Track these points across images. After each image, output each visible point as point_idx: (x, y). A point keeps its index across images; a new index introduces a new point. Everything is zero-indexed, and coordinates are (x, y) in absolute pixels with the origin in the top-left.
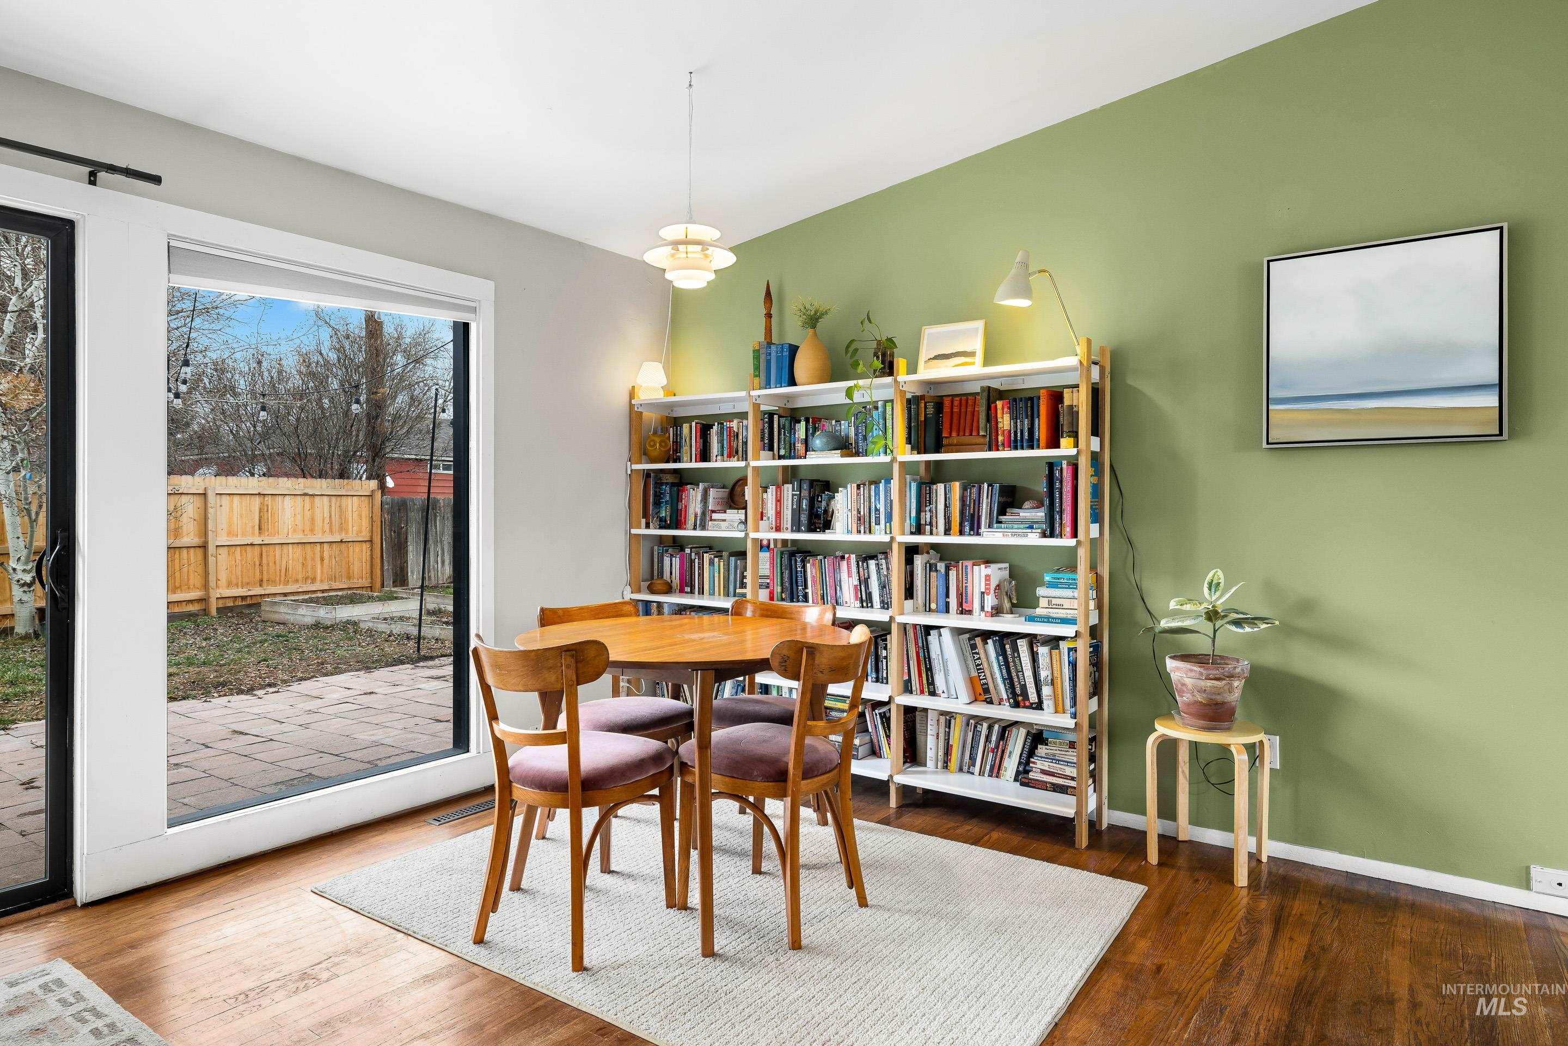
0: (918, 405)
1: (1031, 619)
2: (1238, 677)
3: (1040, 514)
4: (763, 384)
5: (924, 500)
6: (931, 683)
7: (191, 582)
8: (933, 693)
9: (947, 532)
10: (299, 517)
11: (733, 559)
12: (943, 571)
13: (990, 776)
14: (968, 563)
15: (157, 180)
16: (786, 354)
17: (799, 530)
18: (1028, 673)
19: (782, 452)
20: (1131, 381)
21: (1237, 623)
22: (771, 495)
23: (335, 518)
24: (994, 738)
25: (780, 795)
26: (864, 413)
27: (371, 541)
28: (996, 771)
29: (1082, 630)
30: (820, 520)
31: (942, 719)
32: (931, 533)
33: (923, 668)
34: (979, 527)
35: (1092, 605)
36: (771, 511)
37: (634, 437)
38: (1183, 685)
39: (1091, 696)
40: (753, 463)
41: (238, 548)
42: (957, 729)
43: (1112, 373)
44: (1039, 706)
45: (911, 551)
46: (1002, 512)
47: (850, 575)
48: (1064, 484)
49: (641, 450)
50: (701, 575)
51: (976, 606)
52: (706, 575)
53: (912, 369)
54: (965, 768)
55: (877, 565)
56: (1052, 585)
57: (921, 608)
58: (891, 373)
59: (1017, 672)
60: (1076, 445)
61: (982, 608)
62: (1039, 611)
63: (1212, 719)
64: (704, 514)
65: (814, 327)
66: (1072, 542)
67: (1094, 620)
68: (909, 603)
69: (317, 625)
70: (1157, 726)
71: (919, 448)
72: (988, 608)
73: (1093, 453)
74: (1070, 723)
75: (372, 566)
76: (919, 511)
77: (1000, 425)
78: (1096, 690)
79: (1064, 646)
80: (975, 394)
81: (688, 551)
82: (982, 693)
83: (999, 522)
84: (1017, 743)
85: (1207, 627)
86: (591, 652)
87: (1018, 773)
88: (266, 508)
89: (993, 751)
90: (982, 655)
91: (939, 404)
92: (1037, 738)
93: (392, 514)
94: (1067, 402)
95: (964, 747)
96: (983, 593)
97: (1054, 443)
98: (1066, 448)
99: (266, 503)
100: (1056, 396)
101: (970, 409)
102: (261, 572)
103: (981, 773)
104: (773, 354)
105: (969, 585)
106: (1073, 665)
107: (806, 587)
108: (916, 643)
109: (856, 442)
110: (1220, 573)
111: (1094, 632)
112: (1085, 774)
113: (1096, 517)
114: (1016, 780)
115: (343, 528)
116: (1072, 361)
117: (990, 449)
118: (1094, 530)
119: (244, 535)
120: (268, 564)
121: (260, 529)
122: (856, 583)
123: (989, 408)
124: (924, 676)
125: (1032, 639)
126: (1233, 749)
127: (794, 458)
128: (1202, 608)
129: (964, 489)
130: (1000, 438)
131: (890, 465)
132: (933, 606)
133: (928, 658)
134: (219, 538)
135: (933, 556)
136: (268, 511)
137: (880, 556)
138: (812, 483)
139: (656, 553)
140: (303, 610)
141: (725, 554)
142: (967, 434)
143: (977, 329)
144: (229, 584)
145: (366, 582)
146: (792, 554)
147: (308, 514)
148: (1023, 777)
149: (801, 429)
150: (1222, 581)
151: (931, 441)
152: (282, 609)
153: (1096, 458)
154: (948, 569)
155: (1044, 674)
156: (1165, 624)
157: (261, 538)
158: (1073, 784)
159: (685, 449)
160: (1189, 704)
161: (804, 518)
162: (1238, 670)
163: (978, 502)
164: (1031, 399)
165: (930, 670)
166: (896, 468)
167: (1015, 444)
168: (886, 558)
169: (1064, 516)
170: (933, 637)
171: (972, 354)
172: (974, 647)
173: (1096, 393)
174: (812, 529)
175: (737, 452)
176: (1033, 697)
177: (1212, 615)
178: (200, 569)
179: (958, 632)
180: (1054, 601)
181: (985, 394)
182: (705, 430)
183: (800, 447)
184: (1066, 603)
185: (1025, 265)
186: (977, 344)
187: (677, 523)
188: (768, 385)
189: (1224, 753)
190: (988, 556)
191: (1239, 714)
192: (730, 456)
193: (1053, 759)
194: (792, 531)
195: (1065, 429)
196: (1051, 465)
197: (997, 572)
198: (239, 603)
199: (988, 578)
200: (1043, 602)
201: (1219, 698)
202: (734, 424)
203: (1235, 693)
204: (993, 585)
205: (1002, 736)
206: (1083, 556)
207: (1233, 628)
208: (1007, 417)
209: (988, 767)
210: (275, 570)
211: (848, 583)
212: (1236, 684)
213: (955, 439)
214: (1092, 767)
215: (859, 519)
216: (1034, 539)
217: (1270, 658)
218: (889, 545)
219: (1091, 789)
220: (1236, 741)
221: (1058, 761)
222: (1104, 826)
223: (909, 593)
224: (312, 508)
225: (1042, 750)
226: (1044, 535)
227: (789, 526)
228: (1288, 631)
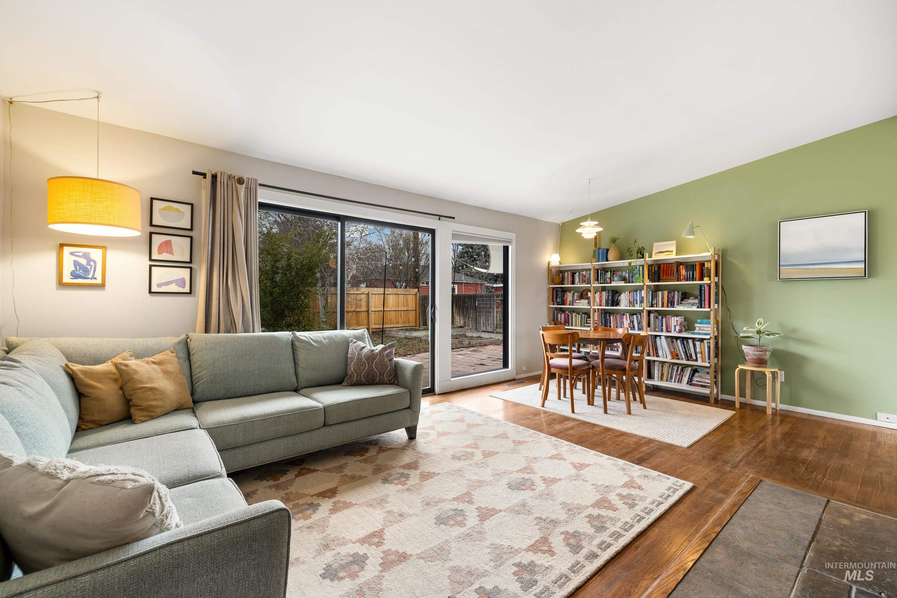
0: (652, 267)
1: (693, 334)
2: (768, 351)
3: (697, 301)
4: (597, 261)
5: (654, 296)
6: (657, 353)
7: (364, 323)
8: (658, 356)
9: (662, 306)
10: (394, 301)
11: (583, 315)
12: (661, 319)
13: (678, 382)
14: (670, 316)
15: (454, 218)
16: (605, 251)
17: (608, 306)
18: (692, 350)
19: (602, 282)
20: (729, 259)
21: (768, 335)
22: (597, 295)
23: (405, 302)
24: (679, 371)
25: (625, 375)
26: (631, 269)
27: (416, 310)
28: (680, 381)
29: (712, 336)
30: (616, 303)
31: (660, 365)
32: (657, 307)
33: (654, 348)
34: (674, 305)
35: (715, 329)
36: (598, 300)
37: (550, 277)
38: (748, 353)
39: (715, 357)
40: (593, 285)
41: (377, 312)
42: (666, 368)
43: (722, 257)
44: (696, 360)
45: (649, 312)
46: (682, 300)
47: (627, 320)
48: (706, 292)
49: (553, 281)
50: (572, 320)
51: (673, 329)
52: (574, 320)
53: (650, 256)
54: (669, 380)
55: (637, 317)
56: (700, 323)
57: (653, 330)
58: (643, 258)
59: (688, 350)
60: (710, 280)
61: (675, 330)
62: (695, 331)
63: (759, 364)
64: (573, 301)
65: (614, 243)
66: (709, 310)
67: (716, 334)
68: (649, 328)
69: (406, 338)
70: (739, 366)
71: (652, 280)
72: (677, 330)
73: (716, 282)
74: (708, 365)
75: (416, 318)
76: (652, 300)
77: (682, 273)
78: (716, 356)
79: (705, 342)
80: (672, 263)
81: (567, 312)
82: (675, 355)
83: (681, 303)
84: (688, 372)
85: (758, 336)
86: (576, 335)
87: (688, 382)
89: (679, 375)
90: (676, 345)
91: (659, 266)
92: (695, 371)
93: (423, 301)
94: (706, 266)
95: (668, 374)
96: (675, 326)
97: (702, 279)
98: (706, 281)
99: (385, 297)
100: (702, 264)
101: (670, 268)
102: (384, 320)
103: (675, 382)
104: (601, 252)
105: (670, 323)
106: (709, 348)
107: (610, 323)
108: (652, 341)
109: (629, 278)
110: (762, 319)
111: (716, 338)
112: (713, 382)
113: (717, 302)
114: (687, 384)
115: (407, 306)
116: (709, 254)
117: (678, 281)
118: (716, 306)
119: (379, 307)
120: (385, 318)
121: (383, 305)
122: (629, 322)
123: (677, 268)
124: (655, 351)
125: (694, 339)
126: (766, 373)
127: (606, 283)
128: (755, 330)
129: (669, 293)
130: (682, 277)
131: (643, 286)
132: (657, 330)
133: (656, 345)
134: (372, 309)
135: (656, 314)
136: (386, 300)
137: (638, 314)
138: (613, 291)
139: (555, 313)
140: (400, 333)
141: (581, 313)
142: (669, 276)
143: (673, 244)
144: (375, 324)
145: (414, 324)
146: (606, 313)
147: (397, 301)
148: (690, 382)
149: (609, 274)
150: (763, 322)
151: (656, 278)
152: (393, 333)
153: (717, 284)
154: (662, 318)
155: (698, 350)
156: (741, 335)
157: (384, 309)
158: (709, 385)
159: (566, 280)
160: (750, 359)
161: (610, 302)
162: (768, 349)
163: (674, 297)
164: (693, 265)
165: (656, 349)
166: (645, 287)
167: (687, 280)
168: (640, 314)
169: (706, 302)
170: (658, 339)
171: (672, 251)
172: (673, 342)
173: (717, 264)
174: (612, 305)
175: (585, 281)
176: (694, 357)
177: (759, 332)
178: (367, 318)
179: (667, 337)
180: (701, 328)
181: (676, 264)
182: (573, 274)
183: (608, 280)
184: (706, 329)
185: (692, 225)
186: (674, 248)
187: (563, 303)
188: (598, 261)
189: (764, 374)
190: (677, 314)
191: (768, 363)
192: (582, 282)
193: (701, 377)
194: (606, 306)
195: (705, 275)
196: (701, 286)
197: (680, 319)
198: (377, 330)
199: (677, 321)
200: (697, 328)
201: (761, 358)
202: (584, 273)
203: (768, 355)
204: (679, 323)
205: (682, 370)
206: (712, 313)
207: (767, 336)
208: (684, 271)
209: (677, 380)
210: (387, 319)
211: (626, 323)
212: (767, 353)
213: (665, 277)
214: (715, 380)
215: (630, 302)
216: (694, 308)
217: (781, 346)
218: (642, 311)
219: (715, 386)
220: (768, 371)
221: (702, 378)
222: (719, 399)
223: (649, 325)
224: (398, 298)
225: (697, 374)
226: (698, 307)
227: (605, 304)
228: (786, 338)
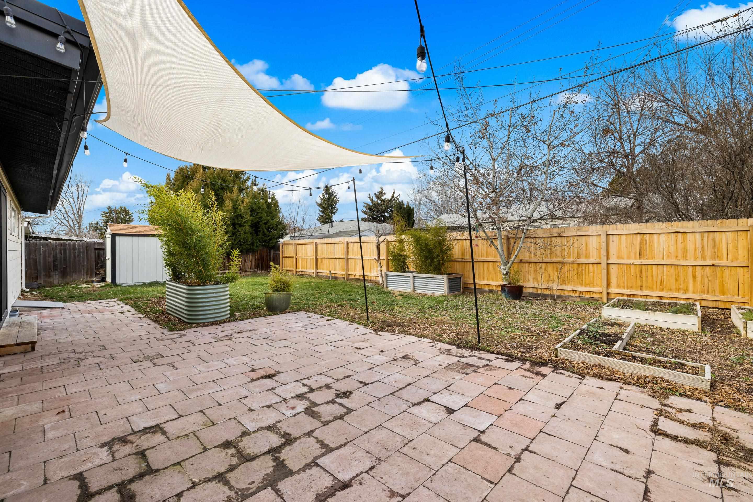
7: (595, 282)
10: (672, 248)
27: (748, 267)
41: (625, 266)
88: (645, 242)
99: (645, 239)
102: (642, 281)
119: (629, 258)
120: (647, 277)
121: (640, 254)
134: (614, 259)
136: (646, 243)
147: (681, 245)
157: (641, 261)
178: (600, 276)
210: (653, 281)
224: (685, 241)
